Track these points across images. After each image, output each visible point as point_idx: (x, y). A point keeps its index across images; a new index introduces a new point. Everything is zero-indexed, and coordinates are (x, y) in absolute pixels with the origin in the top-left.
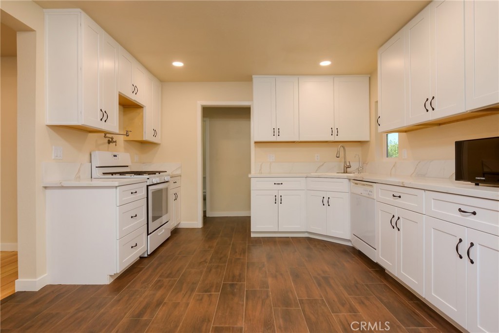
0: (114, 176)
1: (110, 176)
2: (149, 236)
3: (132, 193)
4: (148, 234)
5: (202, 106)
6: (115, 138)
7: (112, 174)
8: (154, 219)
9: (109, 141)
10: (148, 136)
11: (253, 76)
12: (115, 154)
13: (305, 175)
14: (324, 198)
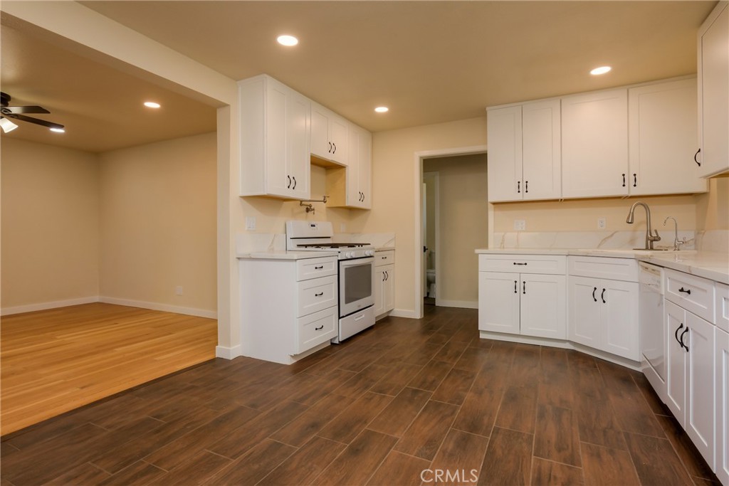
0: (309, 248)
1: (304, 248)
2: (340, 320)
3: (316, 268)
4: (339, 318)
5: (421, 157)
6: (314, 205)
7: (306, 246)
8: (348, 301)
9: (307, 209)
10: (352, 201)
11: (487, 109)
12: (313, 223)
13: (566, 252)
14: (595, 289)
